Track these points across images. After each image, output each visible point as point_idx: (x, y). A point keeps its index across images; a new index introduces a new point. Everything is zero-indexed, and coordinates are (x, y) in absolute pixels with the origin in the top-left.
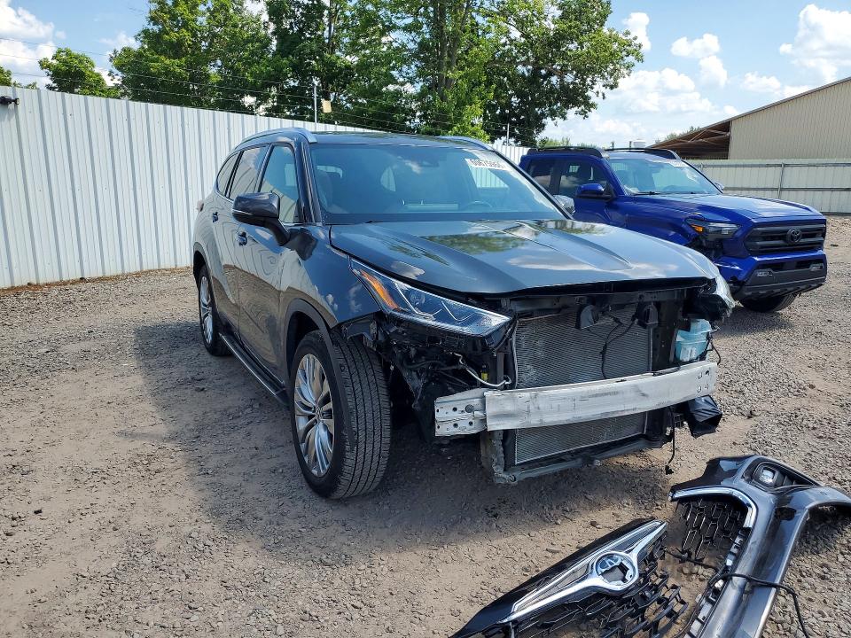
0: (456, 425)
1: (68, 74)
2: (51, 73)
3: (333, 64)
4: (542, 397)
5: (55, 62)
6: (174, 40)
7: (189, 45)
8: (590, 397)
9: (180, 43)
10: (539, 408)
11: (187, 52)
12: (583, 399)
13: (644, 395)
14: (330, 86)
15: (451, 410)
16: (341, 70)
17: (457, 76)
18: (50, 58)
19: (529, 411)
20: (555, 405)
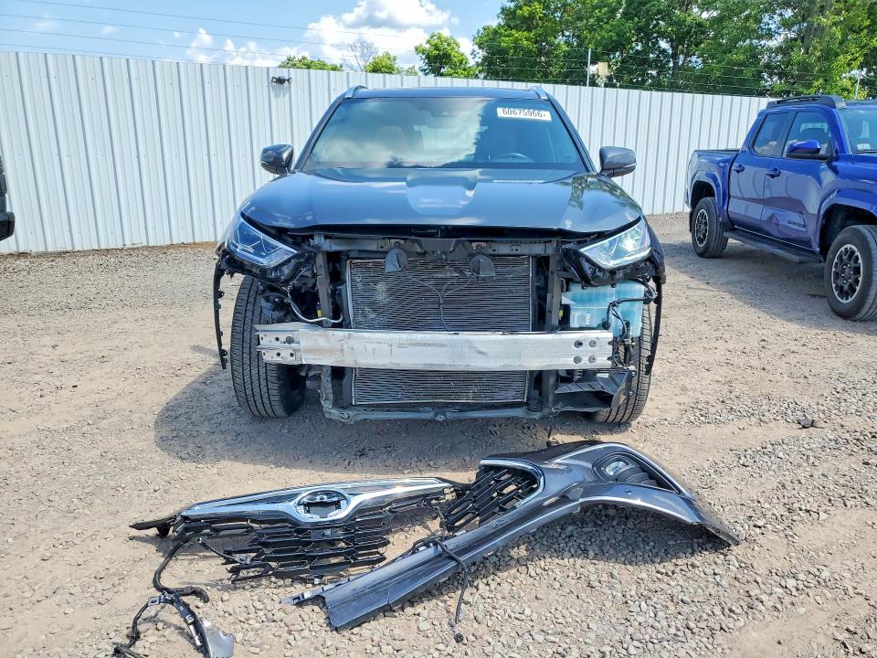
0: (279, 354)
1: (436, 57)
2: (424, 57)
3: (680, 23)
4: (356, 337)
5: (428, 46)
6: (526, 14)
7: (540, 18)
8: (409, 345)
9: (532, 17)
10: (352, 349)
11: (538, 24)
12: (401, 346)
13: (480, 353)
14: (680, 47)
15: (273, 340)
16: (690, 27)
17: (829, 23)
18: (424, 43)
19: (342, 351)
20: (370, 347)
